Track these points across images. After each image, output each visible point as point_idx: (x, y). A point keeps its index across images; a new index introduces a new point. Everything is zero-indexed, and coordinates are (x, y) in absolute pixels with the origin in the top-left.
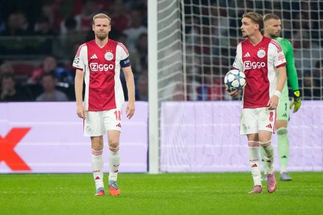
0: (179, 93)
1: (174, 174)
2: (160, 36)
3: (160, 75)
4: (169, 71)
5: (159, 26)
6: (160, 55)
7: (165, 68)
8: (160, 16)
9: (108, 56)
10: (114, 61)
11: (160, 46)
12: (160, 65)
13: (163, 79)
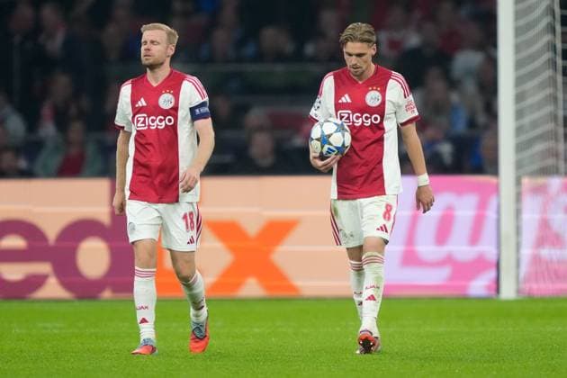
0: (550, 161)
1: (543, 299)
2: (519, 64)
3: (519, 130)
4: (535, 124)
5: (518, 48)
6: (519, 98)
7: (527, 120)
8: (519, 31)
9: (165, 101)
10: (175, 109)
11: (519, 81)
12: (519, 114)
13: (524, 137)
